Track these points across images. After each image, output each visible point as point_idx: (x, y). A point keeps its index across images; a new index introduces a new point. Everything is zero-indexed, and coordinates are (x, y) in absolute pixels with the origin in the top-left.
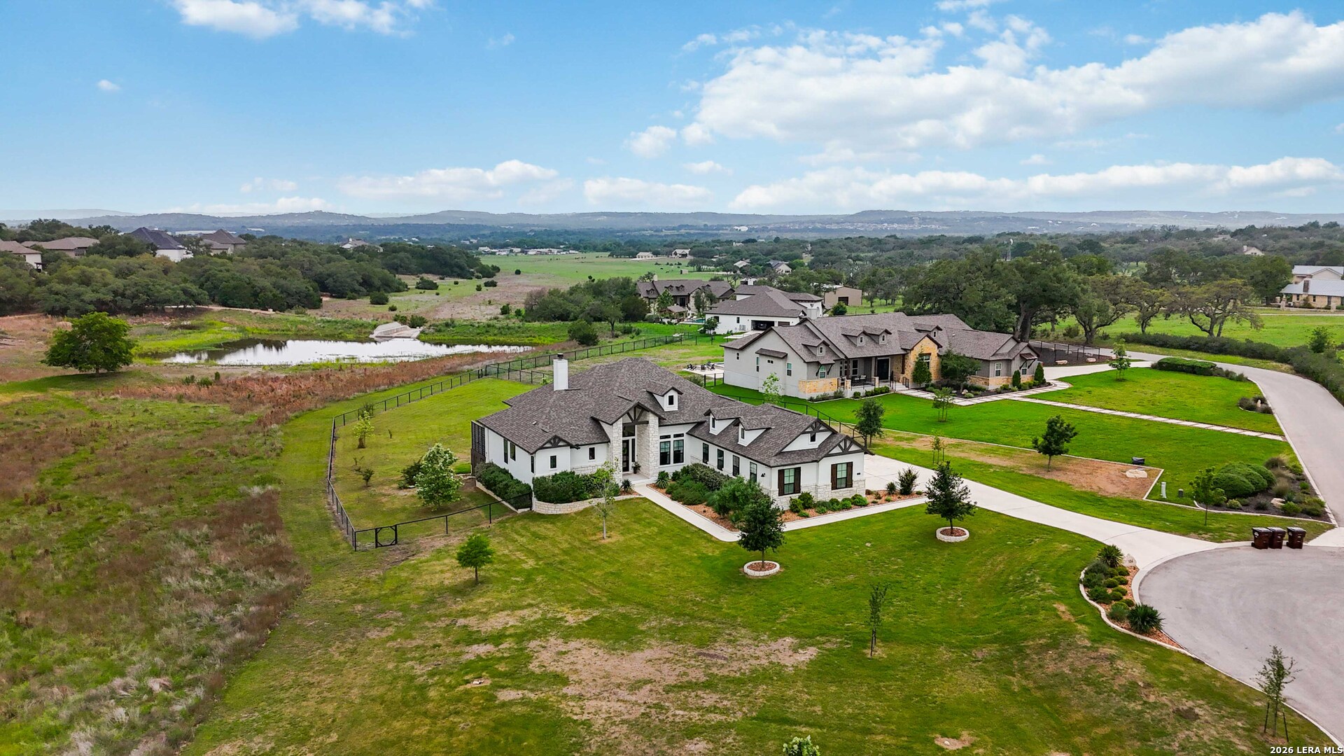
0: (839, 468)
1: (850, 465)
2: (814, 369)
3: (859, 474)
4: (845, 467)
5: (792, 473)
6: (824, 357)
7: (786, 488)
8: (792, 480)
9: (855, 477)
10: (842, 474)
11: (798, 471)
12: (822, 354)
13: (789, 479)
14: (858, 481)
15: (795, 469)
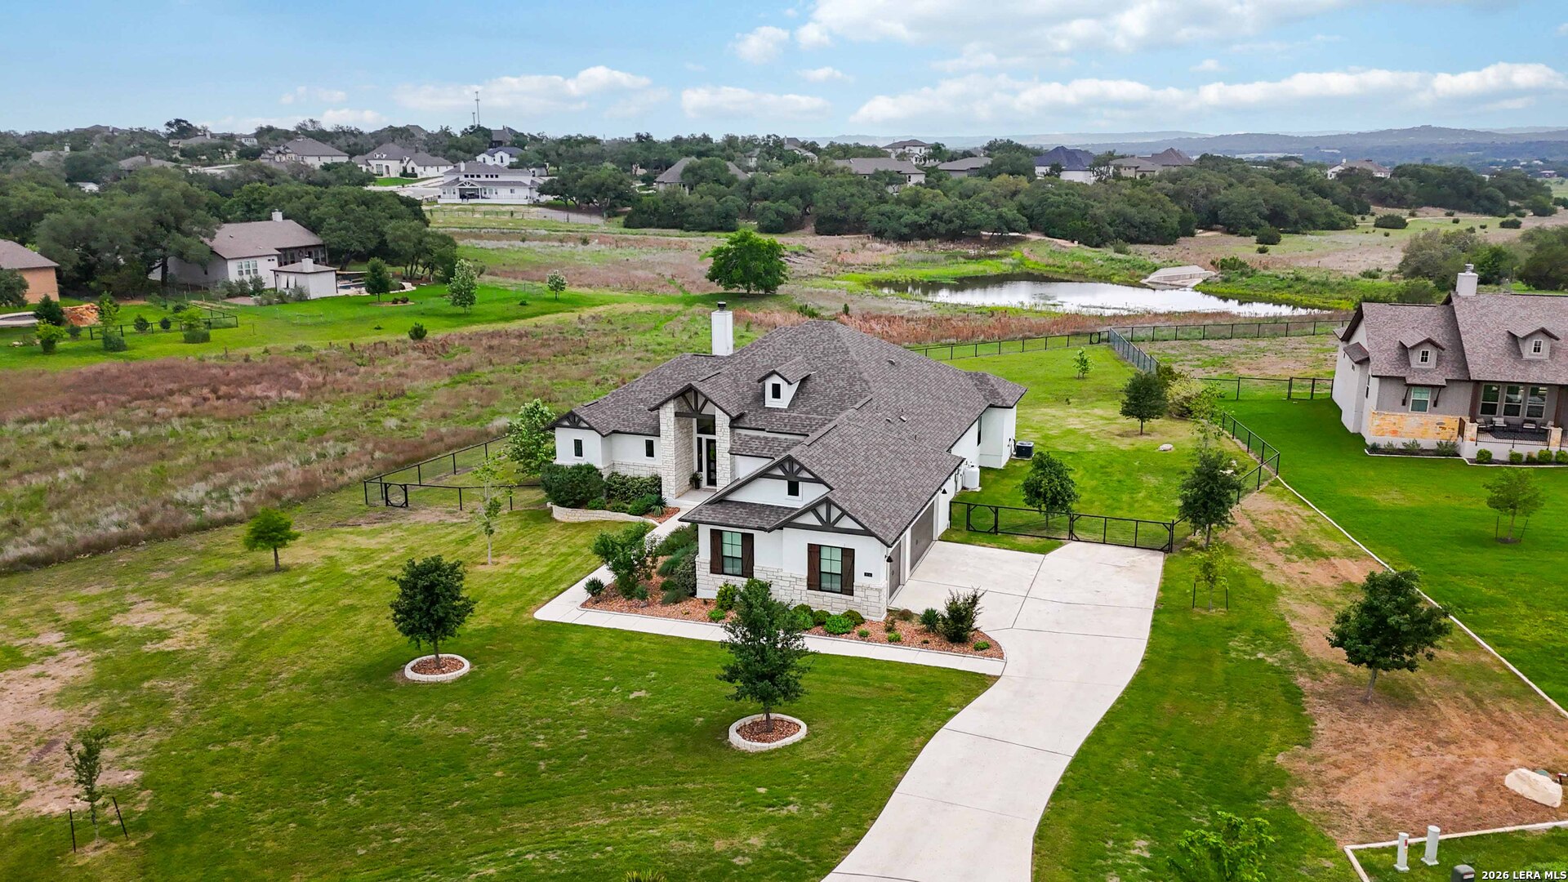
0: (825, 554)
1: (848, 555)
2: (1397, 392)
3: (869, 575)
4: (838, 555)
5: (738, 540)
6: (1426, 371)
7: (727, 562)
8: (738, 553)
9: (859, 579)
10: (831, 564)
11: (748, 540)
12: (1424, 366)
13: (732, 548)
14: (865, 588)
15: (743, 535)
